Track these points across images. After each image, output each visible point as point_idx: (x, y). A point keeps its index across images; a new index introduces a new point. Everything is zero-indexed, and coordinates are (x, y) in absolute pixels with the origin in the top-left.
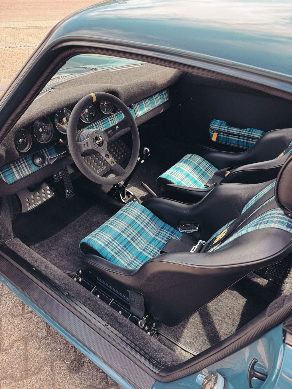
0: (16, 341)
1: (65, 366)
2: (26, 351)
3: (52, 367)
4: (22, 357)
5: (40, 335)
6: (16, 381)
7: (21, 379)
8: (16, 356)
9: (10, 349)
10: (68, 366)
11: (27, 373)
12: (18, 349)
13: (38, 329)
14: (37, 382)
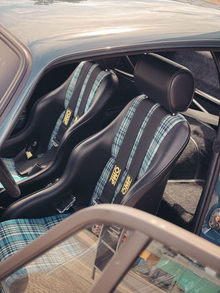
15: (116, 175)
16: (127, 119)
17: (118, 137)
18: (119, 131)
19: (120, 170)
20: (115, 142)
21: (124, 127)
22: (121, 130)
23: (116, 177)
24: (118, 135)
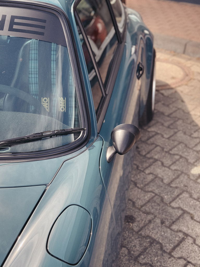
0: (141, 264)
1: (134, 224)
2: (142, 252)
3: (140, 231)
4: (147, 251)
5: (126, 252)
6: (161, 244)
7: (158, 243)
8: (150, 256)
9: (148, 263)
10: (133, 223)
11: (153, 242)
12: (145, 258)
13: (124, 255)
14: (153, 233)
15: (47, 104)
16: (33, 61)
17: (32, 78)
18: (31, 72)
19: (48, 99)
20: (31, 82)
21: (33, 67)
22: (32, 71)
23: (48, 105)
24: (32, 76)
